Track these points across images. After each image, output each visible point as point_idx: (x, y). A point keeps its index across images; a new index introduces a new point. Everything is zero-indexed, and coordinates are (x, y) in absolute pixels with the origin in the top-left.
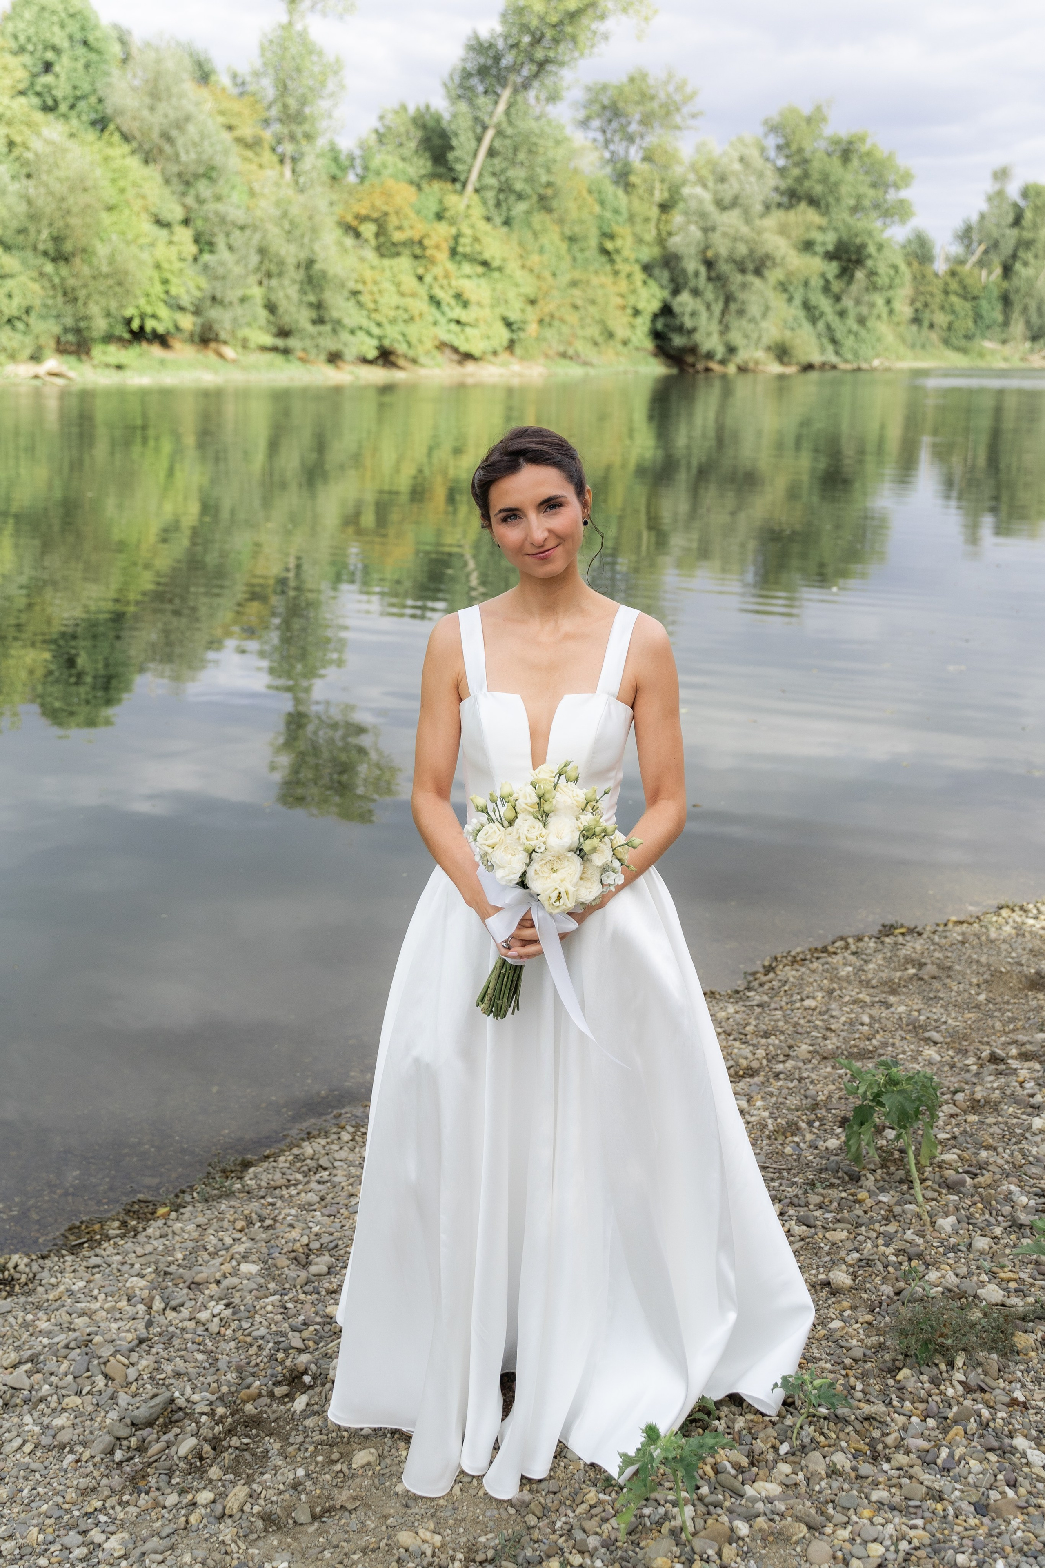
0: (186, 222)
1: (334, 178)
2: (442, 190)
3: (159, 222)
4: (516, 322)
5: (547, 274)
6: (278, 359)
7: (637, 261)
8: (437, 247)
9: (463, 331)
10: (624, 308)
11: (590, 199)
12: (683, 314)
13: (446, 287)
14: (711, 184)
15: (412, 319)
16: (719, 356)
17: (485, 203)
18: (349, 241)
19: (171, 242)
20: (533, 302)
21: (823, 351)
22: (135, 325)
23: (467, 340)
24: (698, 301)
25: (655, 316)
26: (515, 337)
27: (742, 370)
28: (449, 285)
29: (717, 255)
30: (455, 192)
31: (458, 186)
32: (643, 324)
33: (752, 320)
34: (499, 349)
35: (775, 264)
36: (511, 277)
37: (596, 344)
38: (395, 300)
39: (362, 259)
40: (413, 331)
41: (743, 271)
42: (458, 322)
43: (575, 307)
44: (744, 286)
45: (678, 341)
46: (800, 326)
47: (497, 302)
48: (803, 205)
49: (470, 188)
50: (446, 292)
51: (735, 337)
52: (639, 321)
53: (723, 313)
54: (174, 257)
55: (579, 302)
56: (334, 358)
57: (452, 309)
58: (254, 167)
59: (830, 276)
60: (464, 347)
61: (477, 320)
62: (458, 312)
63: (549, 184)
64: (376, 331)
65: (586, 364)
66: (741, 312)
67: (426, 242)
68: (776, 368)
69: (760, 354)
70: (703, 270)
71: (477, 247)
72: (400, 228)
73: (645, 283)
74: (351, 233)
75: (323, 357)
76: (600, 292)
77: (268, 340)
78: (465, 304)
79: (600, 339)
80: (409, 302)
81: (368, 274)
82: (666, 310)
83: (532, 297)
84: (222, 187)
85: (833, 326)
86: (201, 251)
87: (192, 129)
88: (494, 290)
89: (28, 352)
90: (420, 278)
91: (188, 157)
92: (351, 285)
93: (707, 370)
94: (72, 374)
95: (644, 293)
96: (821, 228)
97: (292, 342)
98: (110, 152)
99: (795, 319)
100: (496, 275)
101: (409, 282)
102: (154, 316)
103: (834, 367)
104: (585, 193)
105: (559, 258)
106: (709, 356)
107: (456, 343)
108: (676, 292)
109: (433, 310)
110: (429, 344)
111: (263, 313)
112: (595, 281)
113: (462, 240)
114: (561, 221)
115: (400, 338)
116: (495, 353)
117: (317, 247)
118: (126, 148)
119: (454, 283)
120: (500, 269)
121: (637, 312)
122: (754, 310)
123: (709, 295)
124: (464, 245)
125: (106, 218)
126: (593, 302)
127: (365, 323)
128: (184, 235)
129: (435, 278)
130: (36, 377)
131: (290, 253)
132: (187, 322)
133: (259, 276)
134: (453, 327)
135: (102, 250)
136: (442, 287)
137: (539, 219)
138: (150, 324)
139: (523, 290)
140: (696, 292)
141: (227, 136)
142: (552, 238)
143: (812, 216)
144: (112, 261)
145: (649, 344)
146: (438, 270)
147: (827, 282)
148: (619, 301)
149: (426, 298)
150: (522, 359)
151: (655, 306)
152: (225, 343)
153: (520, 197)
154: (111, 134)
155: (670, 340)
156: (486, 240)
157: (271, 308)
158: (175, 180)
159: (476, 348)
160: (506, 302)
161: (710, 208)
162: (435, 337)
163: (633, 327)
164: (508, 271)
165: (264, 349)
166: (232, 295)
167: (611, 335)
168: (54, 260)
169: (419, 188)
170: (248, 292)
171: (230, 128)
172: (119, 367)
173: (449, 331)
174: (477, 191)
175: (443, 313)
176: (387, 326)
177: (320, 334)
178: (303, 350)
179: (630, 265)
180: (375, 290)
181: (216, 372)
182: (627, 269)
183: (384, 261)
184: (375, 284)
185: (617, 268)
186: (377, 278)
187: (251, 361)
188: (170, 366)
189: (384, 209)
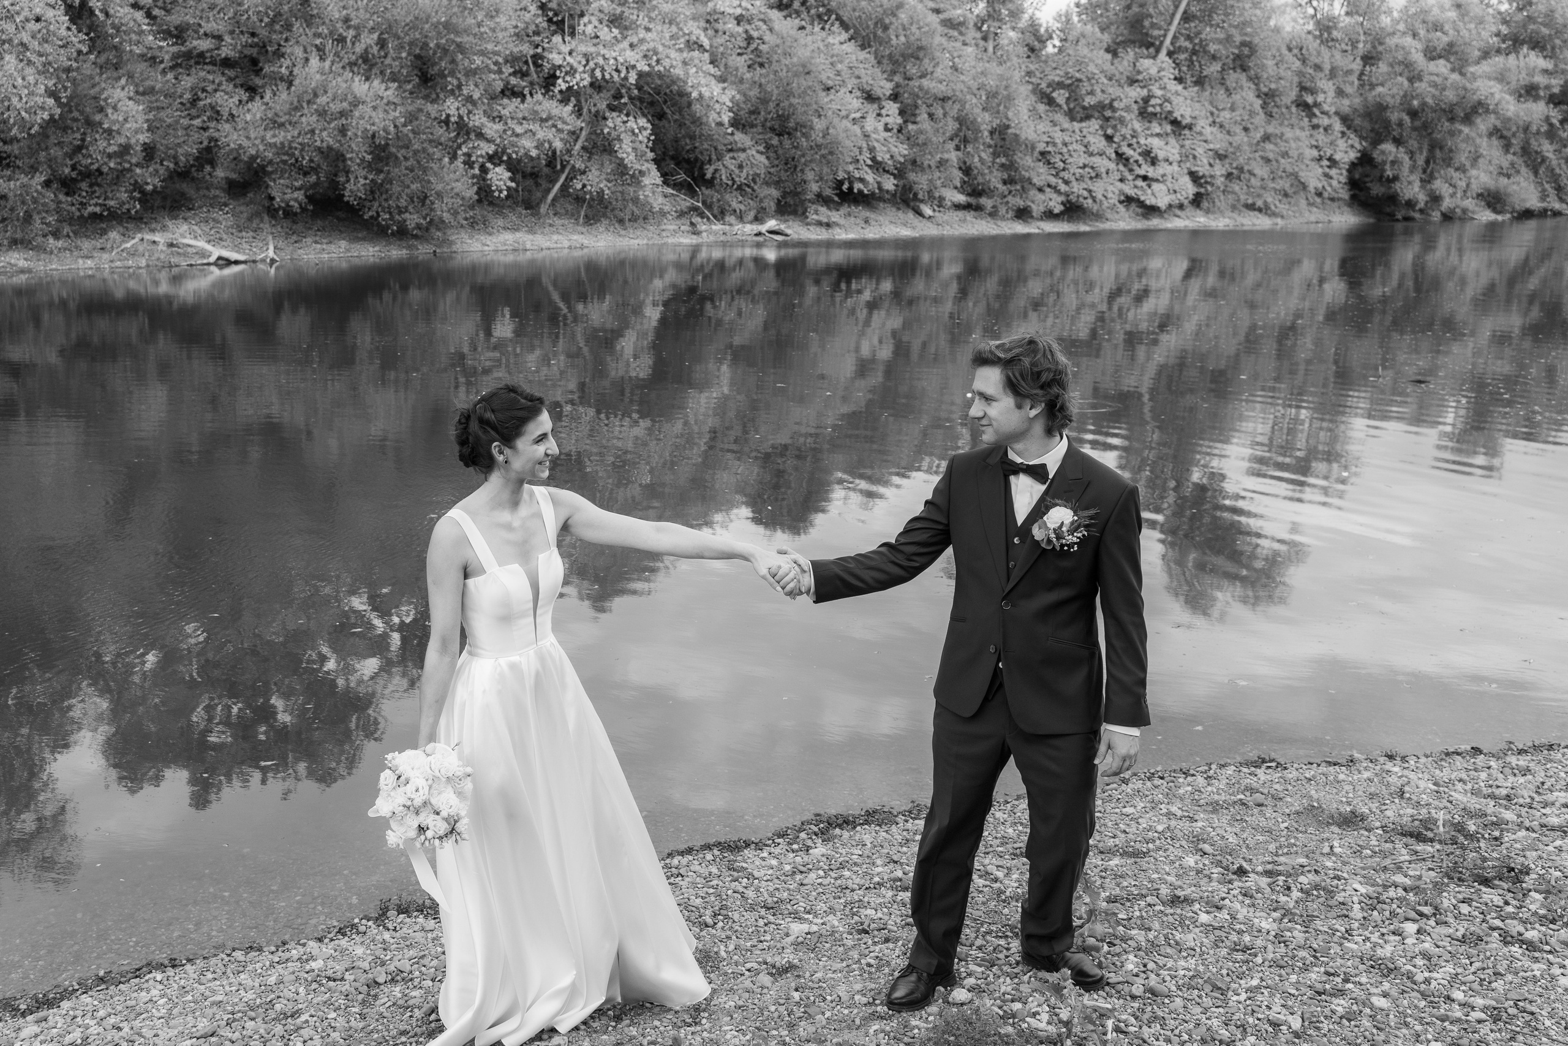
0: (895, 97)
1: (1032, 50)
2: (1136, 53)
3: (870, 97)
4: (1203, 176)
5: (1238, 129)
6: (969, 216)
7: (1337, 113)
8: (1127, 109)
9: (1149, 186)
10: (1320, 159)
11: (1289, 57)
12: (1384, 162)
13: (1135, 146)
14: (1422, 33)
15: (1097, 176)
16: (1421, 205)
17: (1177, 65)
18: (1042, 108)
19: (879, 115)
20: (1221, 157)
21: (1544, 197)
22: (845, 187)
23: (1153, 194)
24: (1401, 149)
25: (1353, 166)
26: (1202, 190)
27: (1447, 217)
28: (1138, 143)
29: (1424, 104)
30: (1148, 57)
31: (1152, 50)
32: (1339, 176)
33: (1461, 169)
34: (1186, 202)
35: (1487, 111)
36: (1200, 133)
37: (1286, 195)
38: (1083, 159)
39: (1054, 123)
40: (1098, 188)
41: (1452, 120)
42: (1145, 178)
43: (1268, 161)
44: (1452, 133)
45: (1377, 190)
46: (1518, 172)
47: (1185, 157)
48: (1525, 49)
49: (1164, 52)
50: (1135, 150)
51: (1440, 185)
52: (1333, 172)
53: (1427, 162)
54: (881, 127)
55: (1271, 156)
56: (1023, 214)
57: (1140, 166)
58: (958, 44)
59: (1555, 121)
60: (1150, 201)
61: (1163, 176)
62: (1146, 169)
63: (1244, 44)
64: (1063, 187)
65: (1274, 215)
66: (1448, 162)
67: (1116, 104)
68: (1487, 216)
69: (1469, 203)
70: (1407, 119)
71: (1168, 107)
72: (1091, 93)
73: (1343, 133)
74: (1045, 100)
75: (1011, 214)
76: (1293, 145)
77: (961, 198)
78: (1154, 162)
79: (1290, 191)
80: (1097, 161)
81: (1059, 137)
82: (1365, 160)
83: (1221, 152)
84: (927, 64)
85: (1558, 171)
86: (905, 122)
87: (903, 16)
88: (1182, 146)
89: (752, 214)
90: (1109, 138)
91: (898, 41)
92: (1041, 147)
93: (1407, 219)
94: (789, 231)
95: (1342, 144)
96: (1546, 71)
97: (983, 201)
98: (831, 40)
99: (1512, 164)
100: (1186, 132)
101: (1098, 142)
102: (862, 180)
103: (1557, 214)
104: (1285, 51)
105: (1252, 114)
106: (1410, 204)
107: (1142, 198)
108: (1376, 142)
109: (1121, 167)
110: (1114, 200)
111: (957, 176)
112: (1289, 134)
113: (1153, 102)
114: (1255, 80)
115: (1085, 194)
116: (1181, 207)
117: (1010, 114)
118: (845, 36)
119: (1142, 141)
120: (1190, 127)
121: (1333, 162)
122: (1462, 158)
123: (1413, 144)
124: (1153, 106)
125: (824, 98)
126: (1285, 155)
127: (1053, 181)
128: (892, 108)
129: (1124, 138)
130: (759, 234)
131: (985, 121)
132: (889, 184)
133: (956, 141)
134: (1140, 183)
135: (819, 125)
136: (1130, 145)
137: (1233, 77)
138: (857, 186)
139: (1212, 146)
140: (1398, 142)
141: (934, 19)
142: (1247, 95)
143: (1536, 60)
144: (826, 134)
145: (1345, 194)
146: (1126, 131)
147: (1551, 125)
148: (1315, 153)
149: (1113, 156)
150: (1208, 211)
151: (1353, 155)
152: (922, 201)
153: (1214, 58)
154: (832, 25)
155: (1369, 189)
156: (1177, 100)
157: (966, 170)
158: (885, 61)
159: (1162, 202)
160: (1195, 157)
161: (1418, 58)
162: (1121, 192)
163: (1327, 176)
164: (1198, 128)
165: (958, 207)
166: (930, 160)
167: (1304, 187)
168: (779, 135)
169: (1115, 54)
170: (946, 156)
171: (937, 11)
172: (828, 225)
173: (1136, 187)
174: (1170, 54)
175: (1131, 170)
176: (1074, 183)
177: (1010, 192)
178: (993, 207)
179: (1329, 117)
180: (1065, 150)
181: (914, 228)
182: (1325, 121)
183: (1075, 123)
184: (1065, 144)
185: (1315, 121)
186: (1067, 139)
187: (945, 217)
188: (873, 223)
189: (1078, 75)
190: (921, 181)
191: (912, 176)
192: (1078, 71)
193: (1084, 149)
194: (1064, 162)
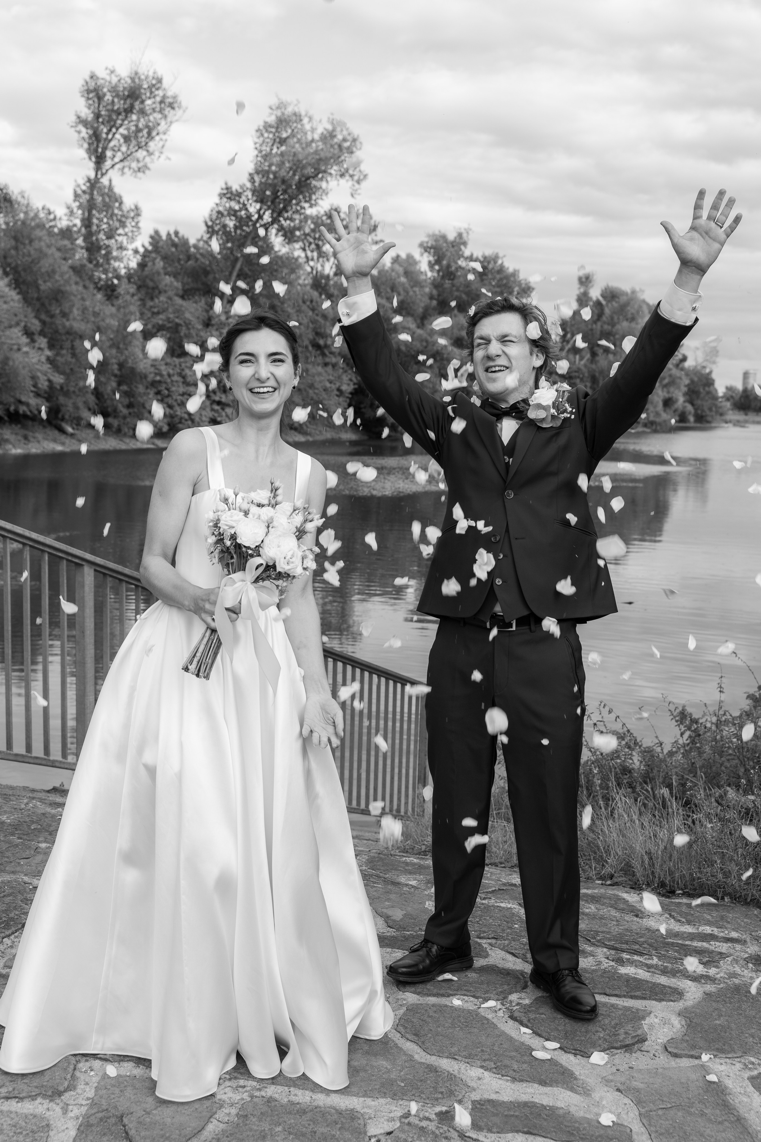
0: (43, 332)
22: (12, 409)
25: (353, 393)
81: (164, 369)
92: (152, 378)
97: (111, 421)
102: (25, 403)
111: (92, 400)
128: (43, 342)
138: (21, 408)
152: (65, 421)
176: (177, 408)
177: (130, 414)
178: (119, 426)
179: (335, 357)
180: (169, 380)
181: (63, 444)
182: (334, 360)
183: (175, 359)
184: (169, 375)
185: (327, 360)
186: (171, 372)
187: (84, 435)
188: (32, 439)
189: (177, 320)
190: (68, 404)
191: (62, 400)
192: (177, 317)
193: (182, 380)
194: (168, 389)
